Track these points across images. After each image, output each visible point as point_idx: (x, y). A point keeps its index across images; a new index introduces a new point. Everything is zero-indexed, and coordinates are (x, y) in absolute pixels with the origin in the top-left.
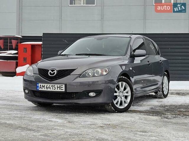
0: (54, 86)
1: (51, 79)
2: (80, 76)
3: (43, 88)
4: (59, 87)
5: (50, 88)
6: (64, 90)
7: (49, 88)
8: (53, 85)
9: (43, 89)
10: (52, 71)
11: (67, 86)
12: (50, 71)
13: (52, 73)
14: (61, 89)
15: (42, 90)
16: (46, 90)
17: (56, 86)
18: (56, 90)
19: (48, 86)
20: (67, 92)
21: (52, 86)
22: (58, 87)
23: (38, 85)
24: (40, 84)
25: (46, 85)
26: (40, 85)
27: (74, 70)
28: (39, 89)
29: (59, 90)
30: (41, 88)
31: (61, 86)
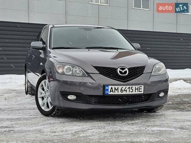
0: (132, 88)
4: (138, 89)
5: (126, 91)
7: (124, 91)
8: (130, 87)
14: (139, 91)
15: (114, 93)
16: (120, 93)
21: (129, 88)
26: (112, 88)
28: (109, 93)
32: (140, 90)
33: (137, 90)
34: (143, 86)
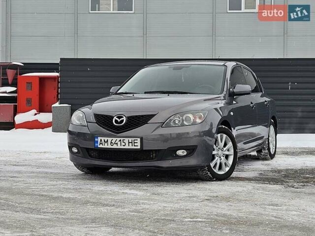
1: (118, 130)
2: (162, 125)
3: (106, 144)
4: (132, 143)
5: (117, 144)
6: (139, 147)
8: (122, 139)
9: (106, 146)
10: (119, 117)
11: (144, 141)
12: (115, 117)
13: (119, 120)
14: (134, 146)
15: (103, 147)
16: (110, 146)
17: (126, 140)
18: (127, 147)
19: (113, 142)
20: (144, 149)
21: (120, 140)
22: (129, 143)
23: (96, 140)
24: (99, 138)
25: (110, 139)
27: (153, 116)
28: (99, 146)
29: (131, 147)
30: (101, 145)
31: (134, 140)
32: (135, 144)
33: (130, 144)
34: (139, 139)
